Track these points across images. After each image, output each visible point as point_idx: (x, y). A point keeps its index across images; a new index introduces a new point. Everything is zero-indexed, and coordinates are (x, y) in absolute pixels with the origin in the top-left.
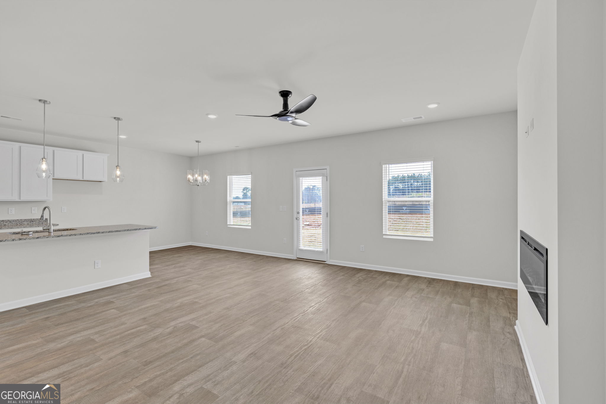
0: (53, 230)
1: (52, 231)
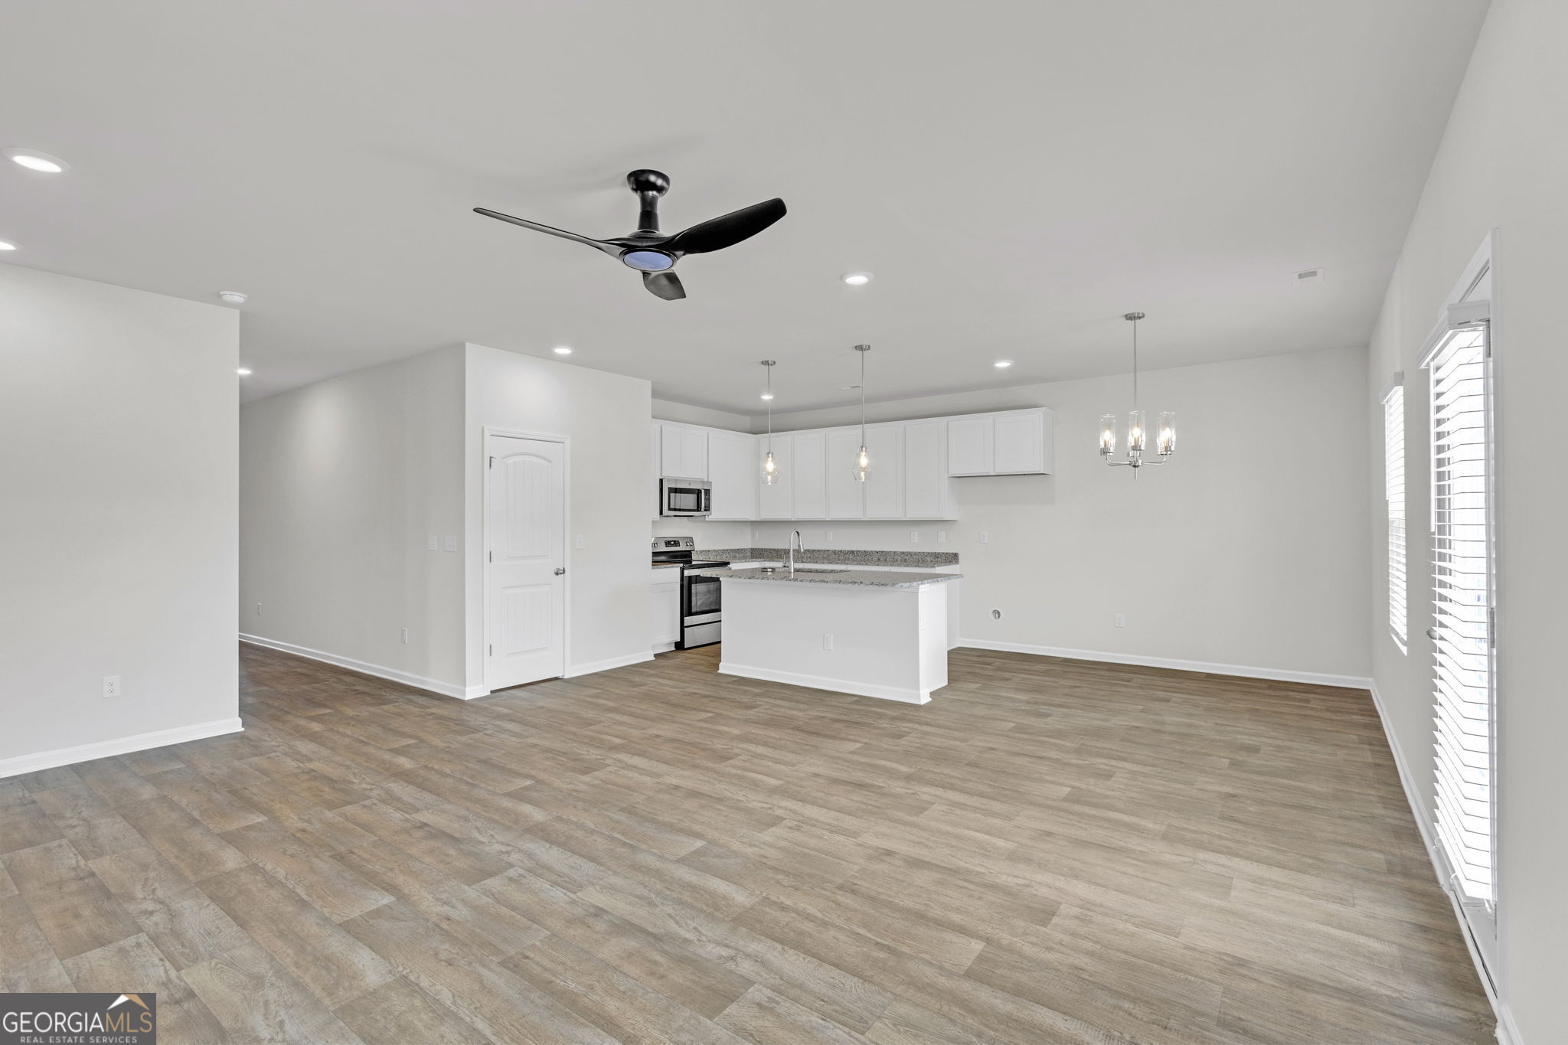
0: (794, 569)
1: (792, 571)
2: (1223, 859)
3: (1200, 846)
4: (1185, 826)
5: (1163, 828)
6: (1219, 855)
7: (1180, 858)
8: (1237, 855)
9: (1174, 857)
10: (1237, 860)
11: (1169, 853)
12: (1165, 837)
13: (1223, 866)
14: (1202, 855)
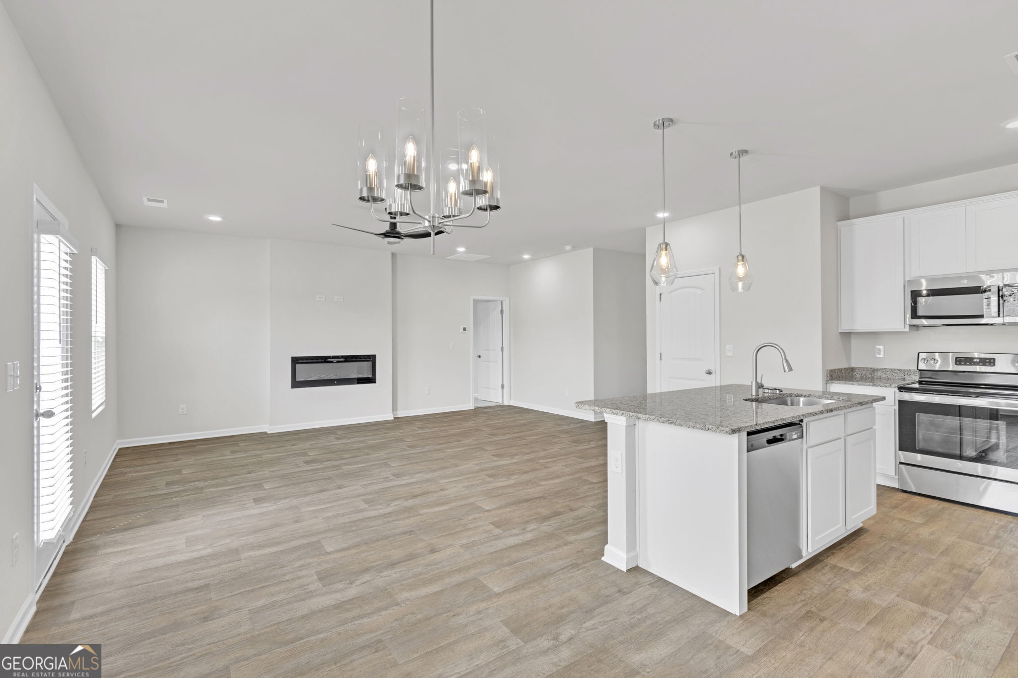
2: (196, 555)
3: (214, 556)
4: (230, 565)
5: (243, 556)
6: (198, 556)
7: (221, 543)
8: (187, 561)
9: (223, 543)
10: (187, 558)
11: (228, 543)
12: (237, 551)
13: (194, 551)
14: (209, 551)
